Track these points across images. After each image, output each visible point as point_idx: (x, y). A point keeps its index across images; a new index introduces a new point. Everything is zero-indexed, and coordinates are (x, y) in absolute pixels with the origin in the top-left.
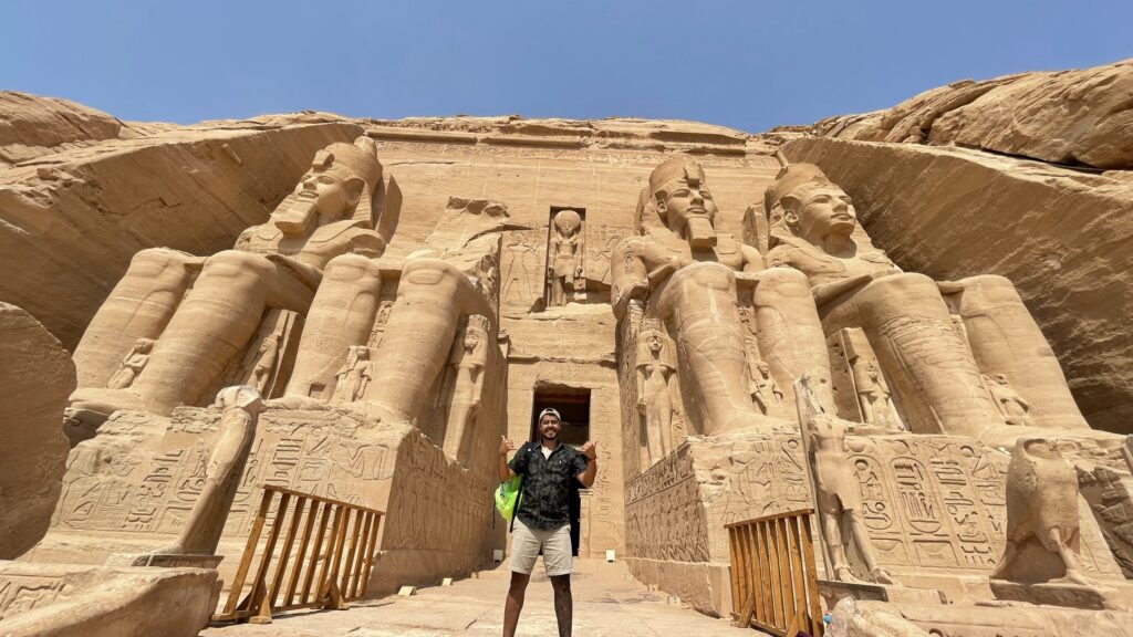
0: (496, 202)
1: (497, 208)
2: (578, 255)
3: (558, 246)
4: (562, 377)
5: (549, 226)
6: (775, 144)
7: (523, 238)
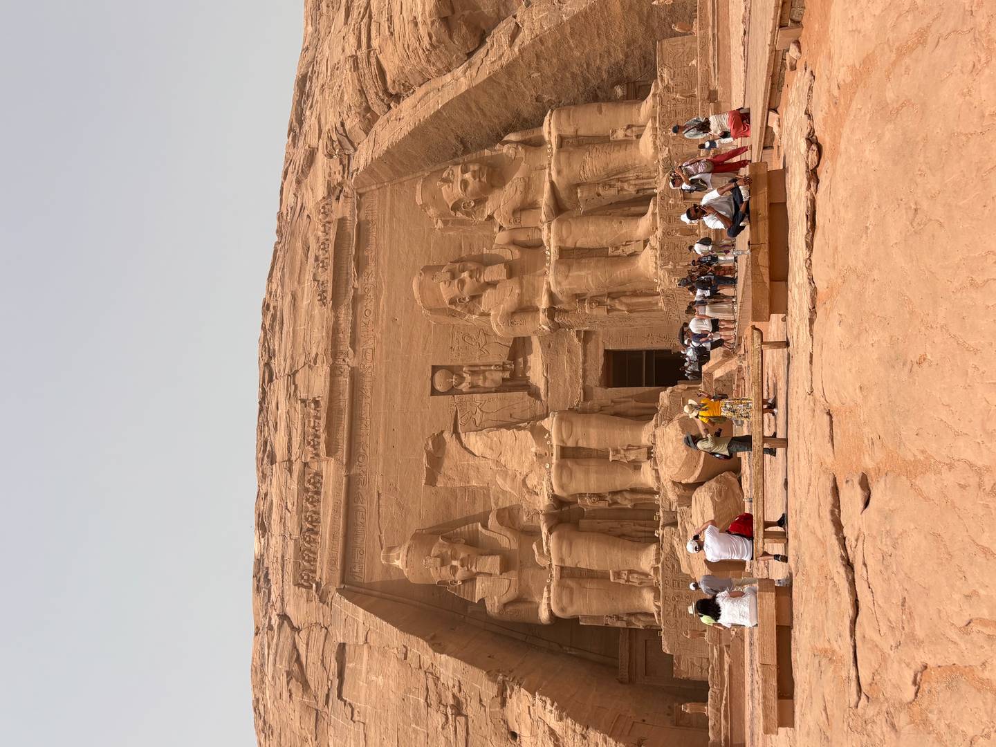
0: (427, 444)
1: (433, 442)
2: (480, 370)
3: (473, 385)
6: (341, 191)
7: (467, 415)
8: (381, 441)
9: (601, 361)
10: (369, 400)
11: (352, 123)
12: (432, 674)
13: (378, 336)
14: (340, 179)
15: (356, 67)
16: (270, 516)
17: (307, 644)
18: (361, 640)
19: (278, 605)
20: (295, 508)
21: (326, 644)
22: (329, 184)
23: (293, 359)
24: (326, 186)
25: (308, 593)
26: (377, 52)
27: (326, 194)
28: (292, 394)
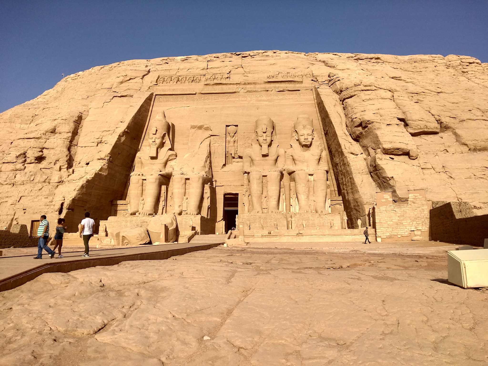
0: (207, 125)
1: (208, 127)
2: (236, 144)
3: (229, 142)
4: (231, 190)
5: (226, 134)
6: (315, 81)
7: (217, 140)
8: (209, 106)
9: (234, 192)
10: (225, 100)
11: (338, 85)
12: (114, 132)
13: (252, 102)
14: (319, 81)
15: (355, 85)
16: (188, 62)
17: (136, 83)
18: (131, 104)
19: (154, 69)
20: (188, 73)
21: (134, 90)
22: (318, 76)
23: (248, 66)
24: (318, 75)
25: (154, 81)
26: (358, 95)
27: (314, 75)
28: (234, 67)
